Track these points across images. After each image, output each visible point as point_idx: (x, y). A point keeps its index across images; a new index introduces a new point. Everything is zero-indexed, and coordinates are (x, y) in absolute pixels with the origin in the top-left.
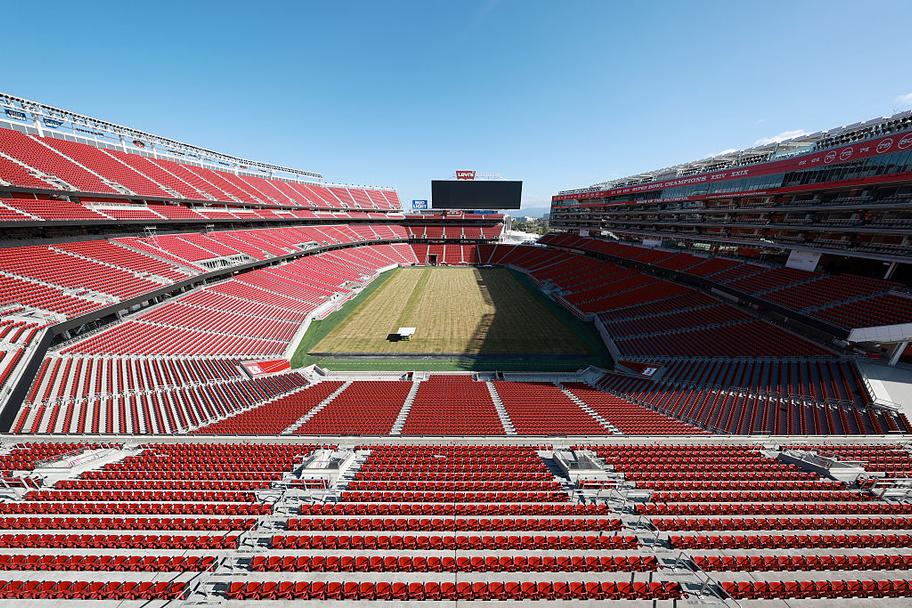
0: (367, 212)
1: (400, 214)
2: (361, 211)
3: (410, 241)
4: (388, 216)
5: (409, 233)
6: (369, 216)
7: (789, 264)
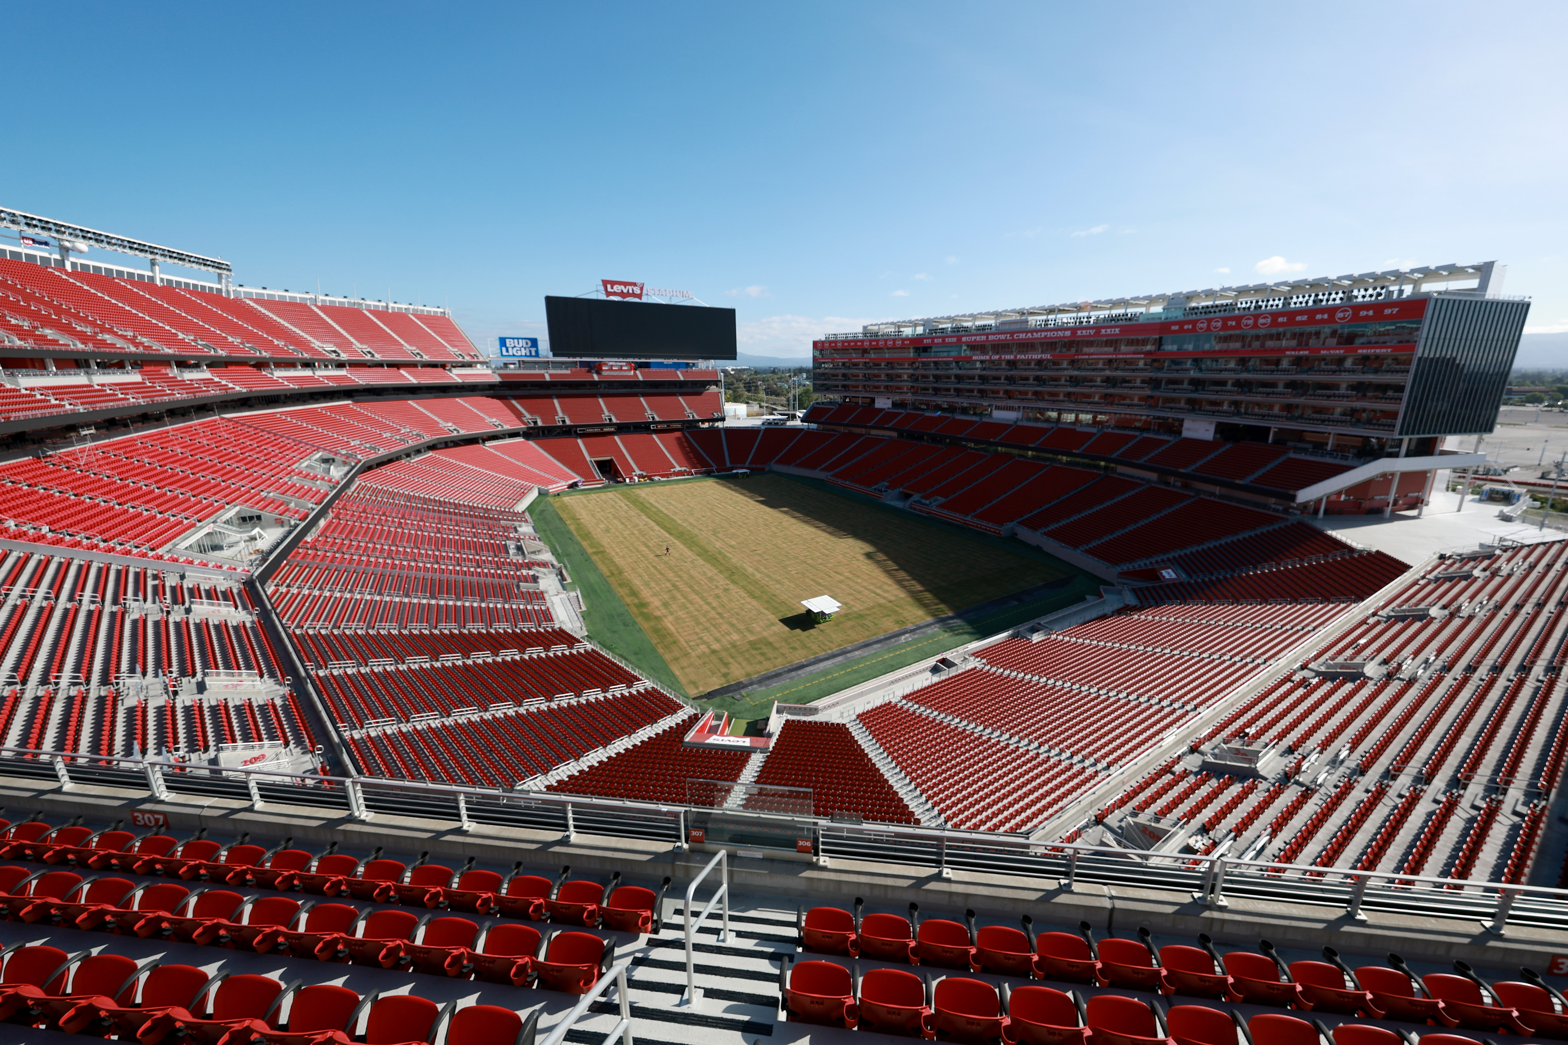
0: (397, 365)
1: (480, 370)
2: (380, 365)
3: (530, 434)
4: (456, 376)
5: (519, 415)
6: (409, 378)
7: (1186, 434)
